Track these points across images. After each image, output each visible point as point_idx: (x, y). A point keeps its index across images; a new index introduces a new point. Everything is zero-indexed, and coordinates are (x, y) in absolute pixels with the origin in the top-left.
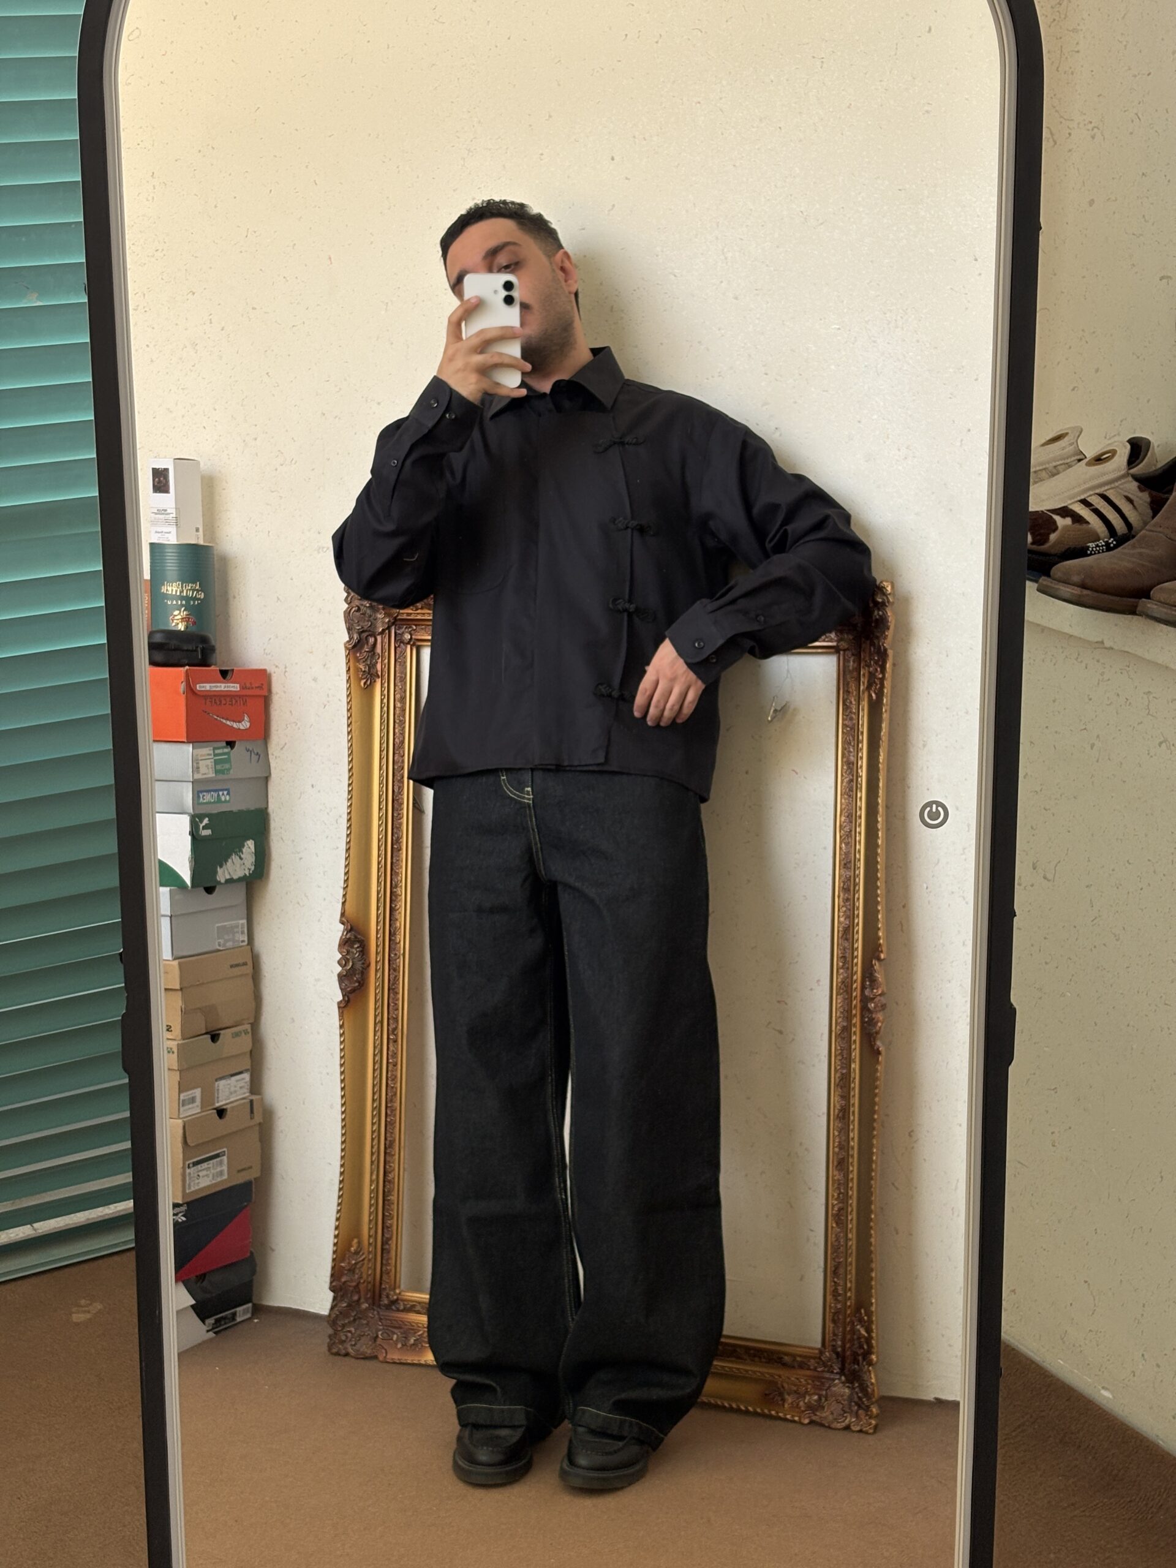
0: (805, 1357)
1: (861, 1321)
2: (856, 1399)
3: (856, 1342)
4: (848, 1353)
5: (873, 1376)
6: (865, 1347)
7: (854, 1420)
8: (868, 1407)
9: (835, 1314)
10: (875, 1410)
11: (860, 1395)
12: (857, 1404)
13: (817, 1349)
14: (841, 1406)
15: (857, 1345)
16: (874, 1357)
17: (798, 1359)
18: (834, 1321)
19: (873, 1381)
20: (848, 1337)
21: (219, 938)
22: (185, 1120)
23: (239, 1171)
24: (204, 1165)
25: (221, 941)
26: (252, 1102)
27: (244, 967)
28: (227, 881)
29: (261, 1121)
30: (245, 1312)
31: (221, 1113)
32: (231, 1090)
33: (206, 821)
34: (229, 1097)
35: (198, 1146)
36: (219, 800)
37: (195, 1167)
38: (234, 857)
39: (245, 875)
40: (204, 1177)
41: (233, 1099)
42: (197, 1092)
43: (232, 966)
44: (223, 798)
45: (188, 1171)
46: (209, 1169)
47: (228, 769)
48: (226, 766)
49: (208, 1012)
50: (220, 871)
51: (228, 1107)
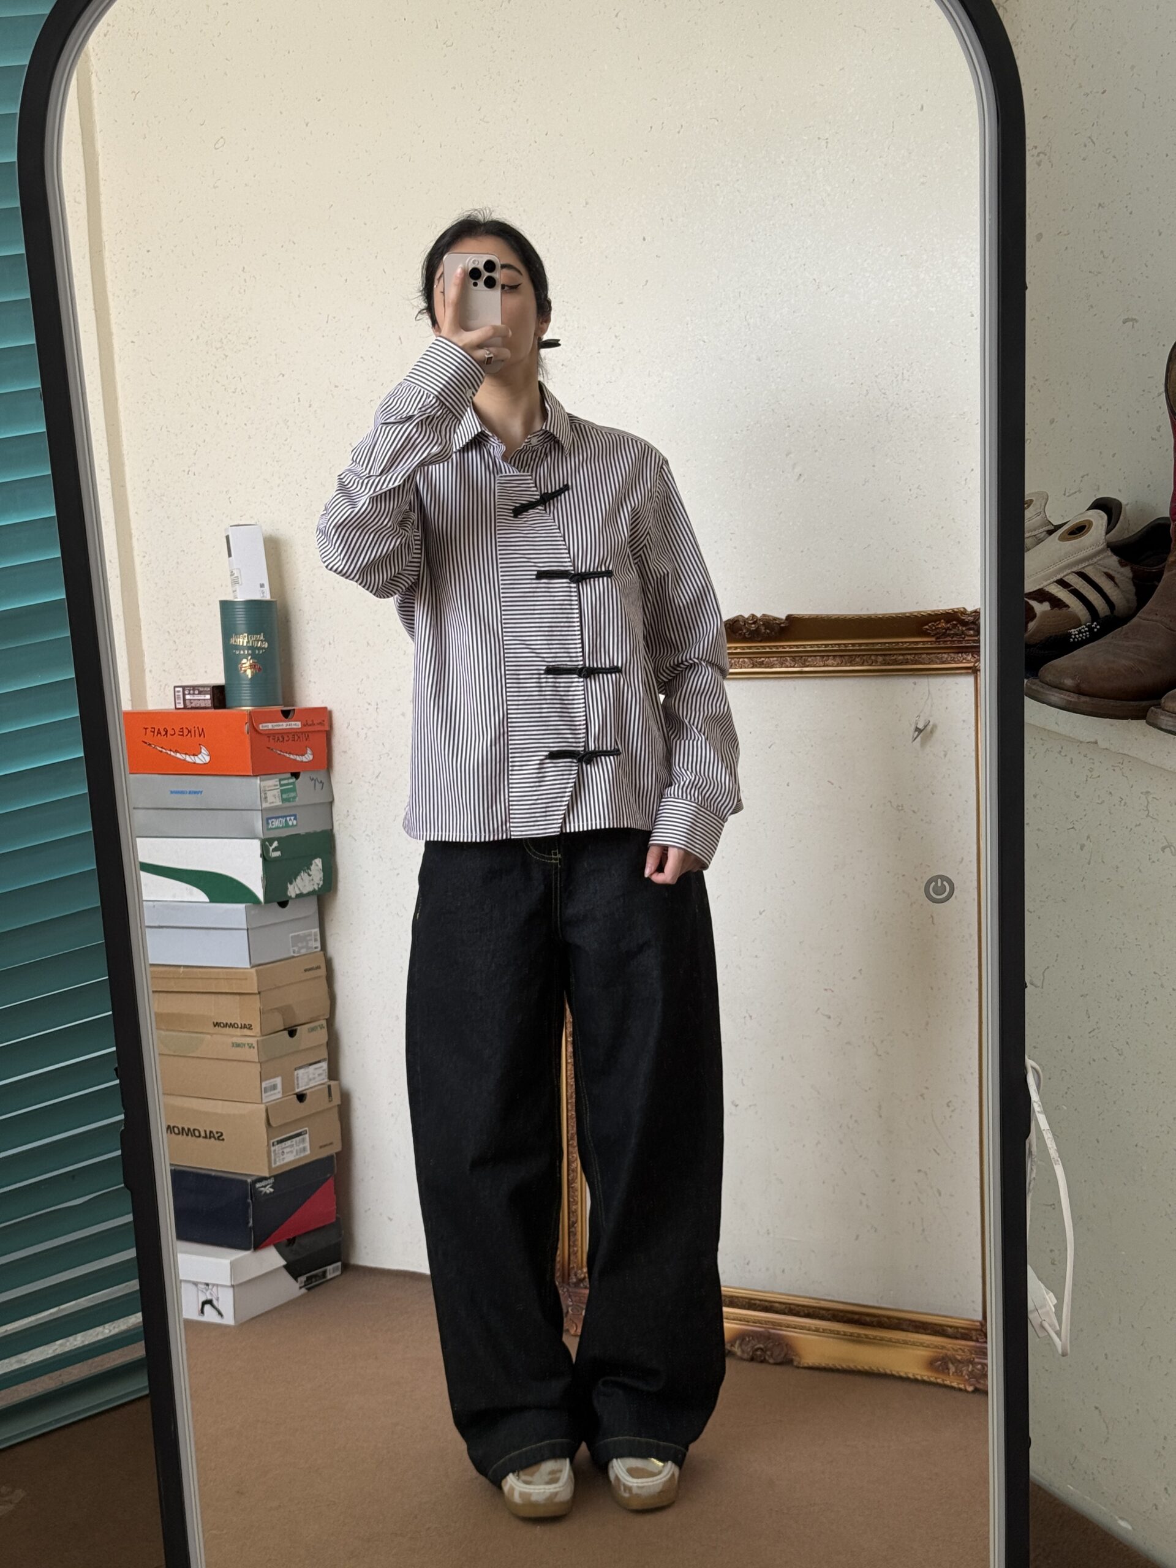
21: (293, 947)
22: (267, 1104)
23: (321, 1147)
24: (289, 1143)
25: (296, 949)
26: (329, 1087)
27: (318, 971)
28: (298, 896)
29: (339, 1102)
30: (334, 1272)
31: (301, 1097)
32: (312, 1077)
33: (275, 844)
34: (308, 1084)
35: (281, 1126)
36: (287, 825)
37: (279, 1145)
38: (303, 875)
39: (314, 889)
40: (288, 1153)
41: (312, 1085)
42: (278, 1081)
43: (306, 970)
44: (290, 823)
45: (273, 1149)
46: (292, 1146)
47: (294, 798)
48: (292, 795)
49: (285, 1011)
50: (290, 887)
51: (307, 1092)
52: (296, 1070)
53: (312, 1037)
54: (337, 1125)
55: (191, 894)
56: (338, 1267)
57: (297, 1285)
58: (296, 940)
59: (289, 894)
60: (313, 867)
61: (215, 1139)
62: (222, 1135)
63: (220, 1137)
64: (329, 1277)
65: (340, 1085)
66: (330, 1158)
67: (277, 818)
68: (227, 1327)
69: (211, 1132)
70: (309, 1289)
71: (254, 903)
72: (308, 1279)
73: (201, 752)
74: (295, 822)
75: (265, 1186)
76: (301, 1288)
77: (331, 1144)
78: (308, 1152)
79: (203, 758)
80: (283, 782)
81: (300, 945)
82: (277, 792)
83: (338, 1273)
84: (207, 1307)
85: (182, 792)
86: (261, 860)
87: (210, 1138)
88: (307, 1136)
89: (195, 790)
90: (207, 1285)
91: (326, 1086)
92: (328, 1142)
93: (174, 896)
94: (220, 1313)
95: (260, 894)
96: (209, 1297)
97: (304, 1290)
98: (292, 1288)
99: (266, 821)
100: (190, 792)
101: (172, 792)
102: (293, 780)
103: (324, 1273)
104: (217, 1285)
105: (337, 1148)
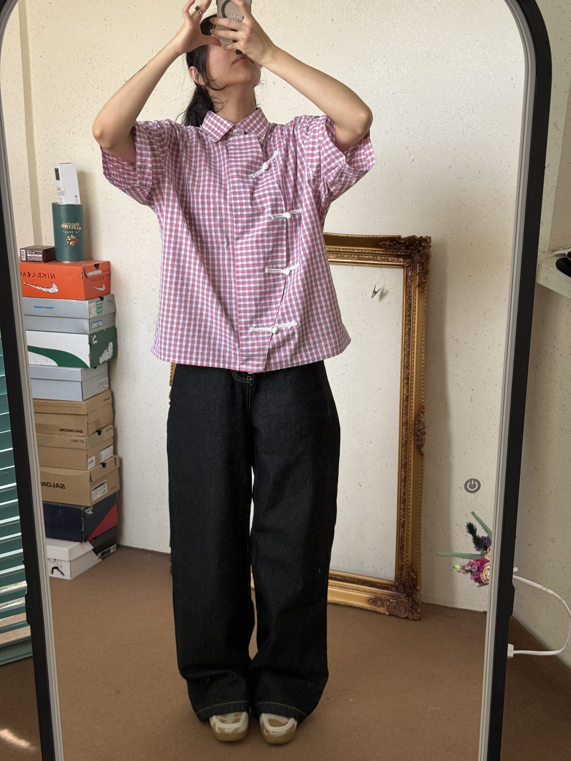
0: (388, 584)
1: (413, 571)
2: (410, 605)
3: (410, 580)
4: (407, 584)
5: (418, 595)
6: (415, 582)
7: (410, 614)
8: (416, 609)
9: (401, 566)
10: (419, 610)
11: (412, 603)
12: (411, 607)
13: (392, 581)
14: (404, 608)
15: (411, 582)
16: (418, 587)
17: (384, 585)
18: (400, 570)
19: (419, 597)
20: (407, 577)
21: (99, 388)
22: (91, 470)
23: (112, 489)
24: (99, 489)
25: (100, 389)
26: (115, 458)
27: (109, 400)
28: (104, 362)
29: (119, 466)
30: (114, 548)
31: (104, 465)
32: (106, 454)
33: (95, 337)
34: (106, 458)
35: (96, 481)
36: (99, 326)
37: (95, 490)
38: (106, 351)
39: (109, 359)
40: (98, 493)
41: (107, 458)
42: (94, 458)
43: (105, 400)
44: (100, 325)
45: (92, 492)
46: (100, 490)
47: (102, 311)
48: (101, 309)
49: (97, 422)
50: (100, 358)
51: (106, 462)
52: (101, 451)
53: (107, 434)
54: (118, 476)
55: (47, 361)
56: (115, 547)
57: (97, 557)
58: (100, 384)
59: (100, 362)
60: (109, 347)
61: (60, 487)
62: (64, 485)
63: (63, 486)
64: (111, 552)
65: (119, 457)
66: (115, 494)
67: (95, 322)
68: (66, 580)
69: (57, 484)
70: (103, 559)
71: (84, 368)
72: (103, 554)
73: (52, 287)
74: (102, 324)
75: (89, 511)
76: (99, 558)
77: (116, 487)
78: (106, 492)
79: (54, 289)
80: (98, 303)
81: (101, 387)
82: (95, 309)
83: (115, 549)
84: (55, 570)
85: (42, 307)
86: (88, 346)
87: (57, 487)
88: (106, 484)
89: (49, 306)
90: (55, 560)
91: (113, 459)
92: (114, 486)
93: (37, 362)
94: (62, 574)
95: (88, 363)
96: (56, 566)
97: (100, 560)
98: (95, 559)
99: (90, 324)
100: (46, 308)
101: (35, 307)
102: (100, 302)
103: (109, 550)
104: (61, 560)
105: (118, 489)
